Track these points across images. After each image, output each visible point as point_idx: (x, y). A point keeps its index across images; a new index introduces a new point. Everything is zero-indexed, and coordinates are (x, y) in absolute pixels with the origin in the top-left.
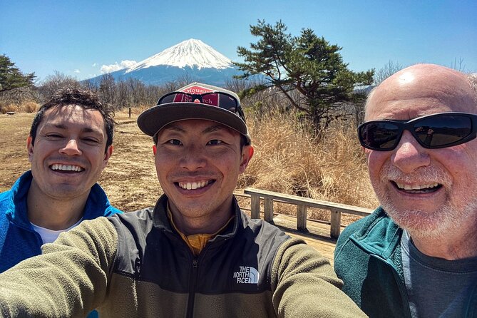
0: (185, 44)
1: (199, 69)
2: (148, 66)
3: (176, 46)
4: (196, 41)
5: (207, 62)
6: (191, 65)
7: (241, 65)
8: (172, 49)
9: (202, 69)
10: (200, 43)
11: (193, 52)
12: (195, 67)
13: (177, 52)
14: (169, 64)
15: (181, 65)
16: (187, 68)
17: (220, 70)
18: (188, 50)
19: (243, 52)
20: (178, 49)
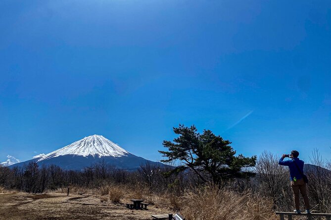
0: (90, 138)
1: (100, 157)
2: (58, 156)
3: (82, 140)
4: (98, 136)
5: (106, 151)
6: (93, 154)
7: (167, 153)
8: (78, 142)
9: (102, 157)
10: (101, 138)
11: (95, 144)
12: (97, 155)
13: (83, 144)
14: (76, 153)
15: (85, 154)
16: (90, 156)
17: (116, 157)
18: (92, 143)
19: (167, 144)
20: (83, 143)
